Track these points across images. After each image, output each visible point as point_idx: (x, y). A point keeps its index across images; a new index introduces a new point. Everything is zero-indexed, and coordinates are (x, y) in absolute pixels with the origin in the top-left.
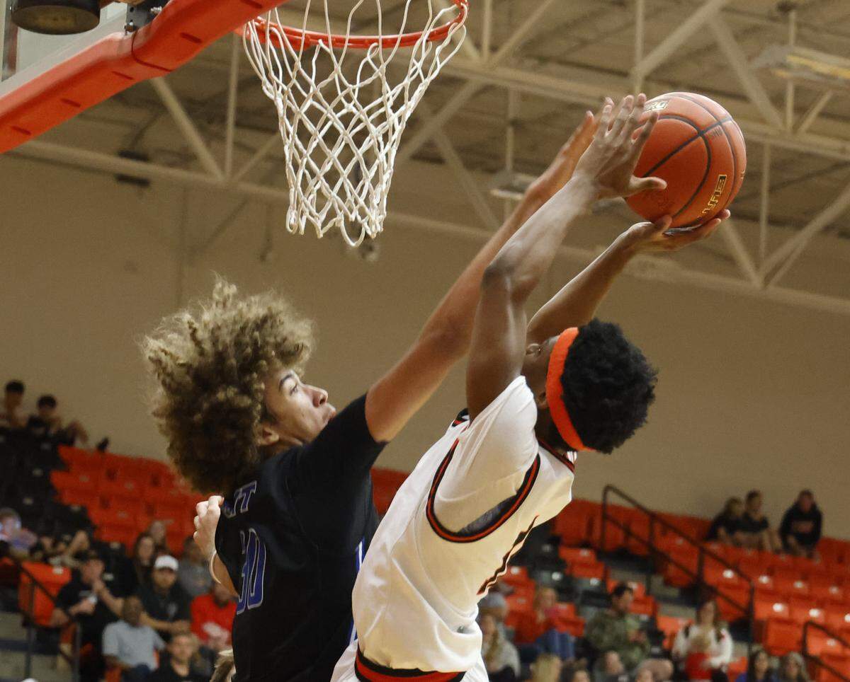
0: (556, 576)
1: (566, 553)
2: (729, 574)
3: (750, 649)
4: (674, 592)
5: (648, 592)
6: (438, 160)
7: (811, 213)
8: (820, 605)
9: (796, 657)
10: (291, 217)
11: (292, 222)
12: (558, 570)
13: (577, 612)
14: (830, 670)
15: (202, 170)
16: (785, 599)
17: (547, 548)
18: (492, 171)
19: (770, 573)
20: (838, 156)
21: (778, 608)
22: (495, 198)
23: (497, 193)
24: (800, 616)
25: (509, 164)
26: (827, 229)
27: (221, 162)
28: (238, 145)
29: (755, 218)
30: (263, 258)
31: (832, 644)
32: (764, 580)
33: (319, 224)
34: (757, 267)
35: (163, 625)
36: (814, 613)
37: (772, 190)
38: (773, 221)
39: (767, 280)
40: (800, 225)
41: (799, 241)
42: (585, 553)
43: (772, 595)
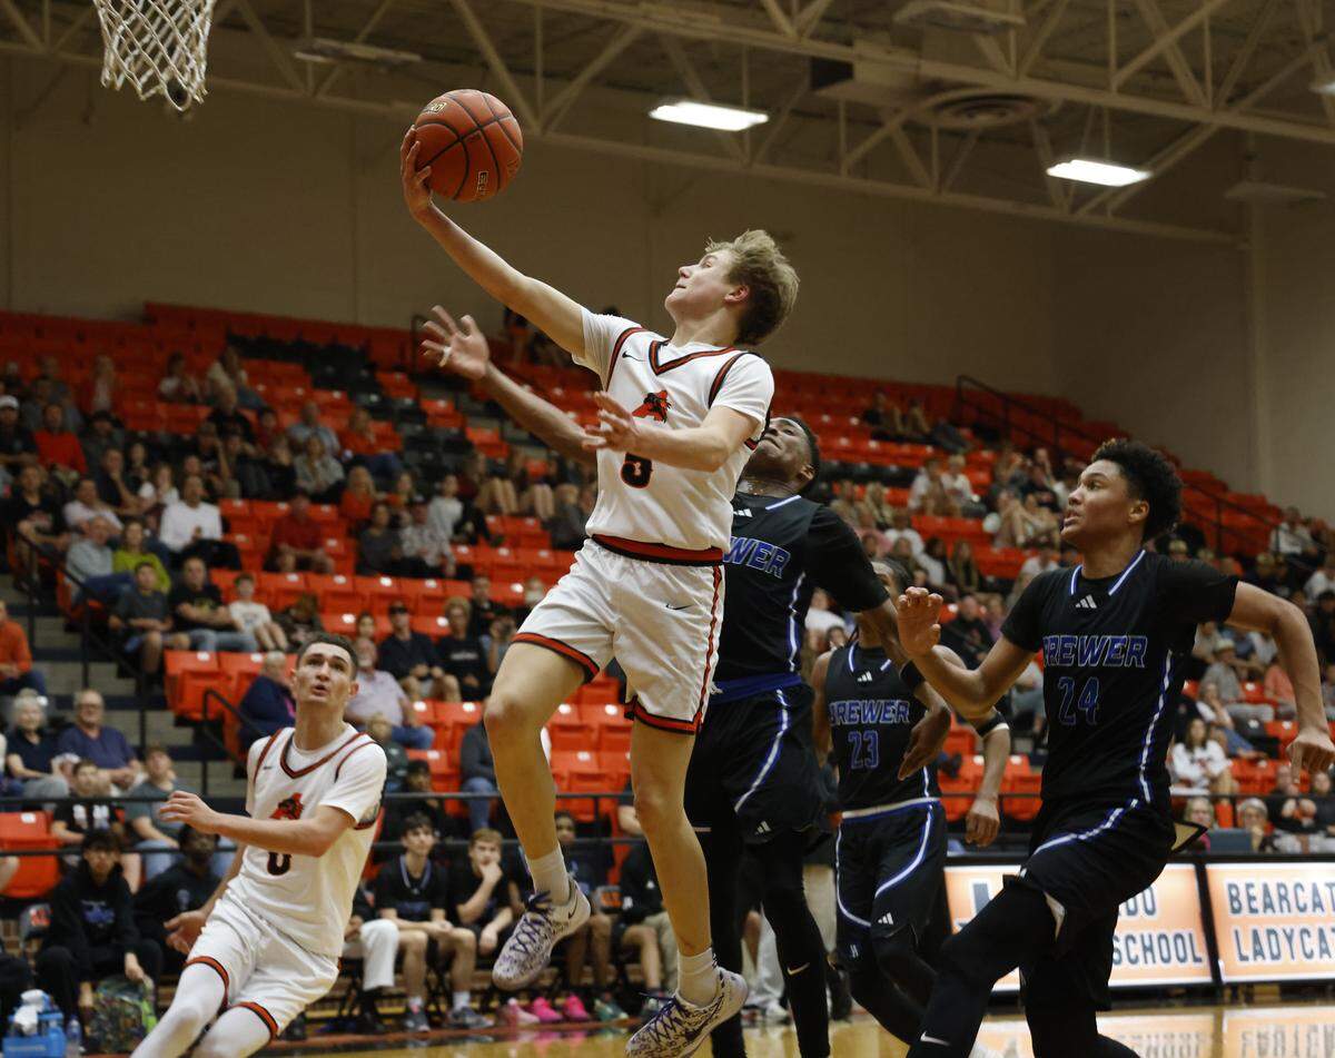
0: (374, 398)
1: (382, 377)
4: (479, 407)
5: (457, 409)
6: (244, 28)
7: (579, 67)
10: (106, 75)
11: (108, 77)
12: (375, 393)
13: (395, 428)
15: (22, 41)
17: (364, 373)
18: (294, 36)
20: (601, 15)
22: (298, 59)
23: (299, 55)
25: (308, 28)
26: (596, 80)
27: (40, 34)
28: (54, 17)
29: (531, 72)
30: (86, 120)
33: (139, 89)
34: (536, 115)
35: (10, 459)
37: (546, 46)
38: (548, 75)
39: (545, 128)
40: (570, 76)
41: (572, 91)
42: (398, 377)
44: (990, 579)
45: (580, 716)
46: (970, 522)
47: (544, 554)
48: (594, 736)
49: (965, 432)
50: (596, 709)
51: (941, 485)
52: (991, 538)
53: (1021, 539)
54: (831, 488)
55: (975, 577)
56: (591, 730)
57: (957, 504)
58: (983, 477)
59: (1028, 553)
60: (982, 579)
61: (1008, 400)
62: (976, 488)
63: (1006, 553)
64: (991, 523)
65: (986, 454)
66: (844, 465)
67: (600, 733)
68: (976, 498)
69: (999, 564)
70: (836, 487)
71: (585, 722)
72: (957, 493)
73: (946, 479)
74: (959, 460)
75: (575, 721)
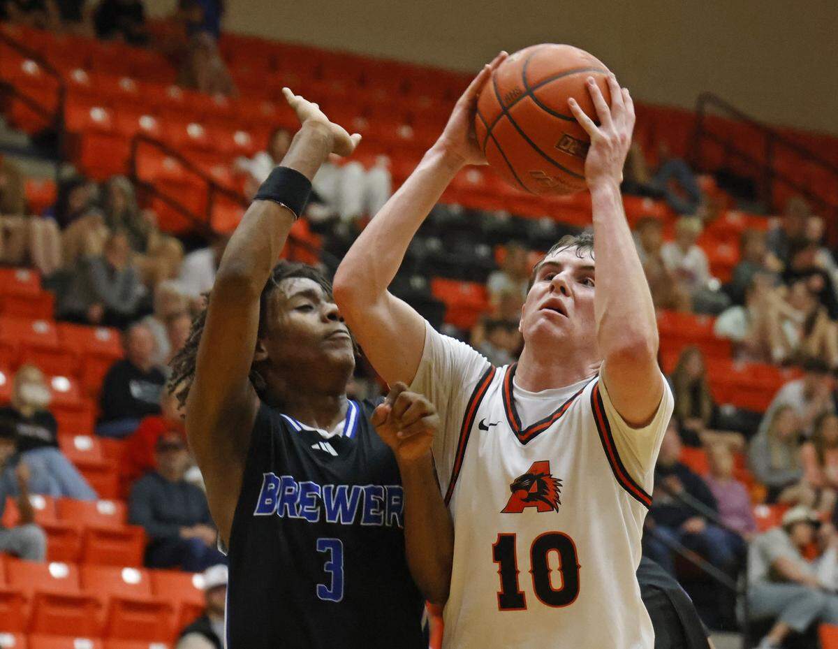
2: (30, 67)
3: (58, 172)
8: (154, 112)
9: (122, 184)
14: (169, 202)
16: (108, 103)
19: (87, 67)
21: (98, 115)
24: (127, 127)
31: (170, 166)
32: (79, 76)
36: (147, 123)
43: (91, 97)
44: (728, 410)
45: (82, 583)
46: (703, 320)
47: (41, 327)
48: (101, 616)
49: (704, 182)
50: (107, 573)
51: (661, 262)
52: (730, 348)
53: (779, 353)
54: (493, 255)
55: (706, 408)
56: (98, 605)
57: (683, 291)
58: (726, 252)
59: (786, 373)
60: (716, 411)
61: (772, 137)
62: (716, 268)
63: (755, 372)
64: (731, 323)
65: (734, 218)
66: (516, 220)
67: (112, 612)
68: (714, 284)
69: (742, 387)
70: (502, 253)
71: (89, 592)
72: (687, 275)
73: (669, 252)
74: (693, 224)
75: (73, 590)
